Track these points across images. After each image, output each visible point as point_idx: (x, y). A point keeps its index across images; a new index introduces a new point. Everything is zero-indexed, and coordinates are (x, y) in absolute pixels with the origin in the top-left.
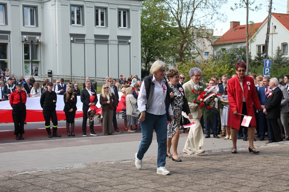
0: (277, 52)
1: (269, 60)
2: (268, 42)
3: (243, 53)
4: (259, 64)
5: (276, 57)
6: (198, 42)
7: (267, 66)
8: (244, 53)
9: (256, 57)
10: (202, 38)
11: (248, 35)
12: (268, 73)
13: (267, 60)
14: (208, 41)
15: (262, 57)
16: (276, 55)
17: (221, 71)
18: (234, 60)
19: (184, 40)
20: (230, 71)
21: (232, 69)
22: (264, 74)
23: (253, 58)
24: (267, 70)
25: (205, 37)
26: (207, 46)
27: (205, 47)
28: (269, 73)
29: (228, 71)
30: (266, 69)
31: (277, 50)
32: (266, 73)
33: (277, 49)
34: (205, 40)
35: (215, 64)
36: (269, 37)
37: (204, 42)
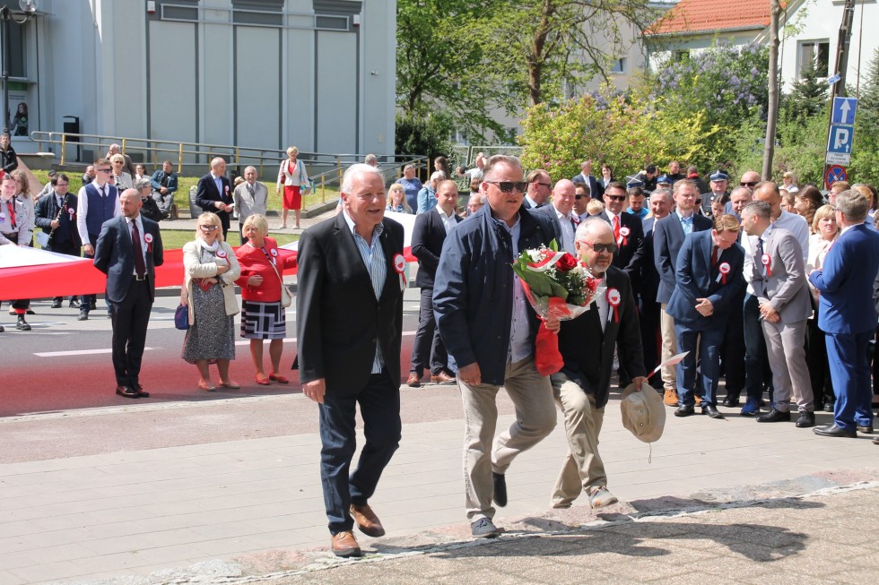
0: (874, 68)
1: (849, 101)
2: (850, 33)
3: (754, 69)
4: (811, 112)
5: (867, 85)
6: (595, 29)
7: (844, 119)
8: (757, 69)
9: (797, 86)
10: (608, 15)
11: (777, 9)
12: (844, 146)
13: (844, 100)
14: (632, 24)
15: (817, 87)
16: (870, 78)
17: (676, 132)
18: (722, 96)
19: (550, 19)
20: (708, 134)
21: (715, 129)
22: (832, 149)
23: (787, 89)
24: (842, 136)
25: (620, 11)
26: (627, 43)
27: (618, 46)
28: (847, 147)
29: (700, 133)
30: (839, 131)
31: (874, 63)
32: (836, 147)
33: (873, 59)
34: (621, 20)
35: (657, 109)
36: (852, 17)
37: (616, 31)
